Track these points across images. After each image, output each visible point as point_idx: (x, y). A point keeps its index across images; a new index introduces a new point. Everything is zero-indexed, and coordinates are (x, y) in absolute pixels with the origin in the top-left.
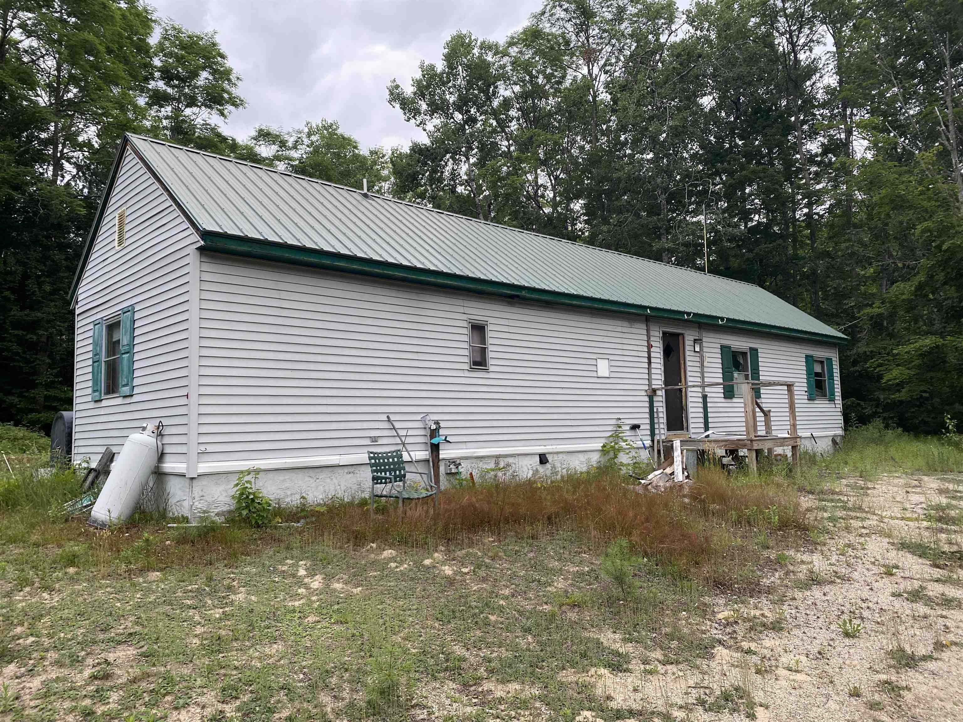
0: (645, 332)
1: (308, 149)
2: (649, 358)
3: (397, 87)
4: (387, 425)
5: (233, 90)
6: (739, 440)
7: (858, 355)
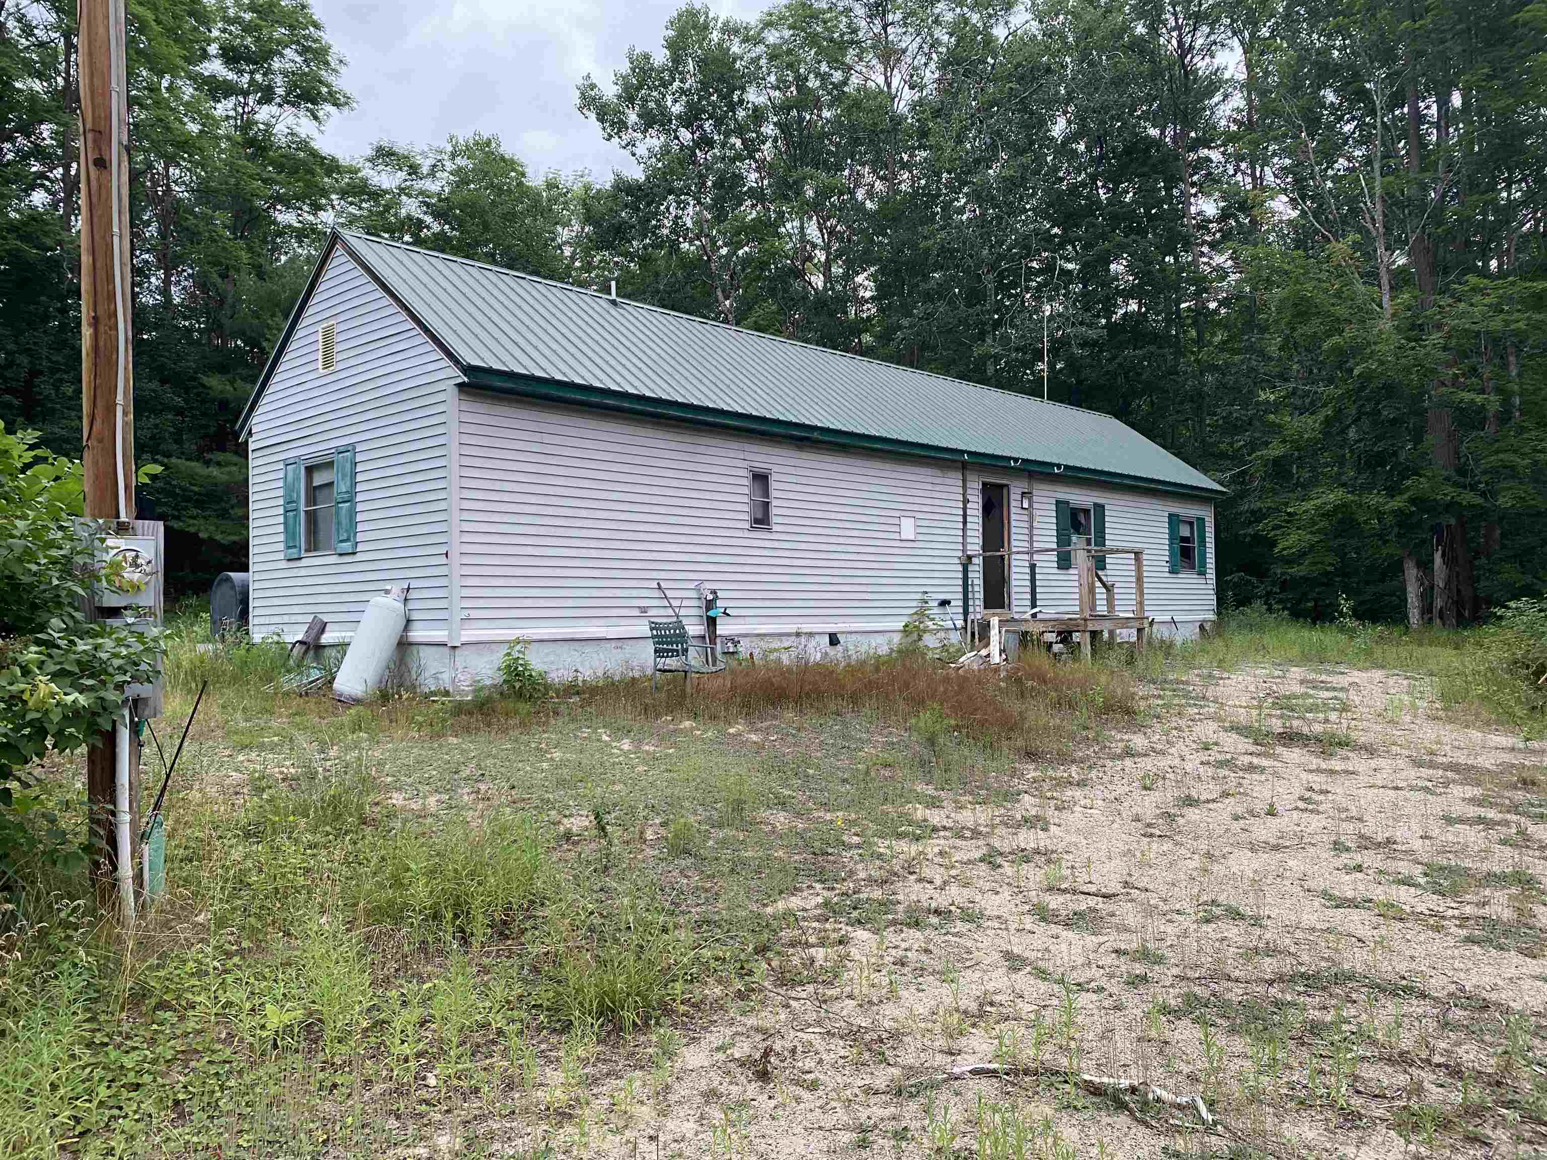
0: (960, 483)
1: (451, 177)
2: (965, 516)
3: (593, 87)
4: (657, 594)
5: (331, 79)
6: (1070, 619)
7: (1253, 512)
